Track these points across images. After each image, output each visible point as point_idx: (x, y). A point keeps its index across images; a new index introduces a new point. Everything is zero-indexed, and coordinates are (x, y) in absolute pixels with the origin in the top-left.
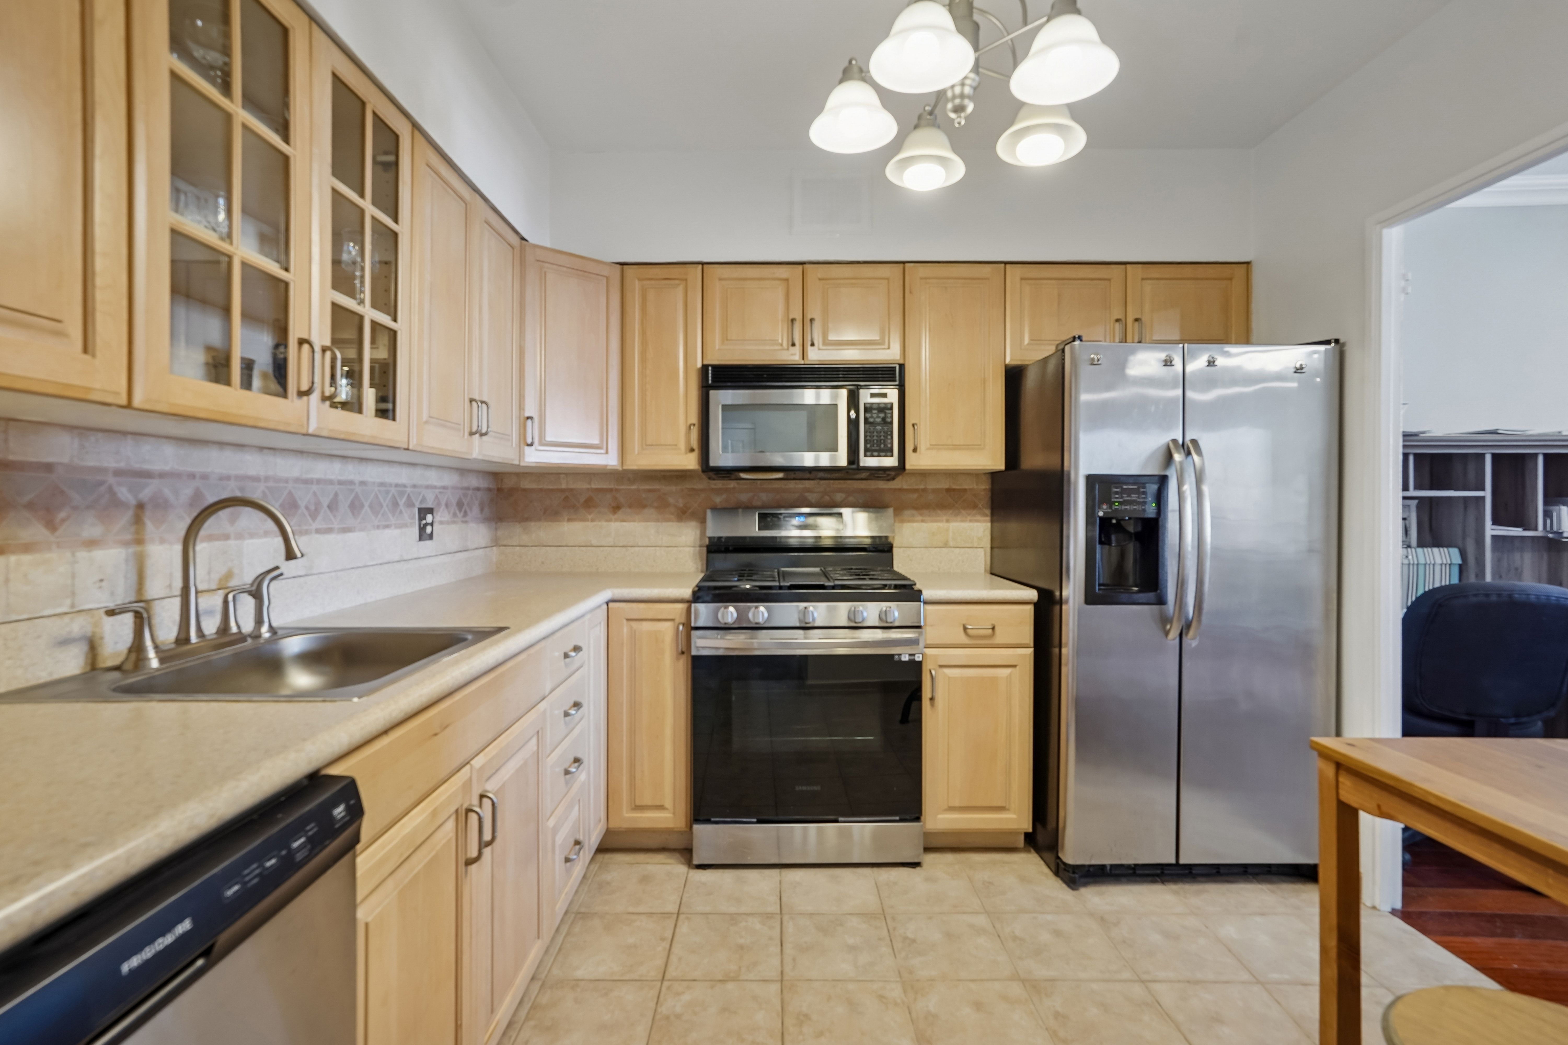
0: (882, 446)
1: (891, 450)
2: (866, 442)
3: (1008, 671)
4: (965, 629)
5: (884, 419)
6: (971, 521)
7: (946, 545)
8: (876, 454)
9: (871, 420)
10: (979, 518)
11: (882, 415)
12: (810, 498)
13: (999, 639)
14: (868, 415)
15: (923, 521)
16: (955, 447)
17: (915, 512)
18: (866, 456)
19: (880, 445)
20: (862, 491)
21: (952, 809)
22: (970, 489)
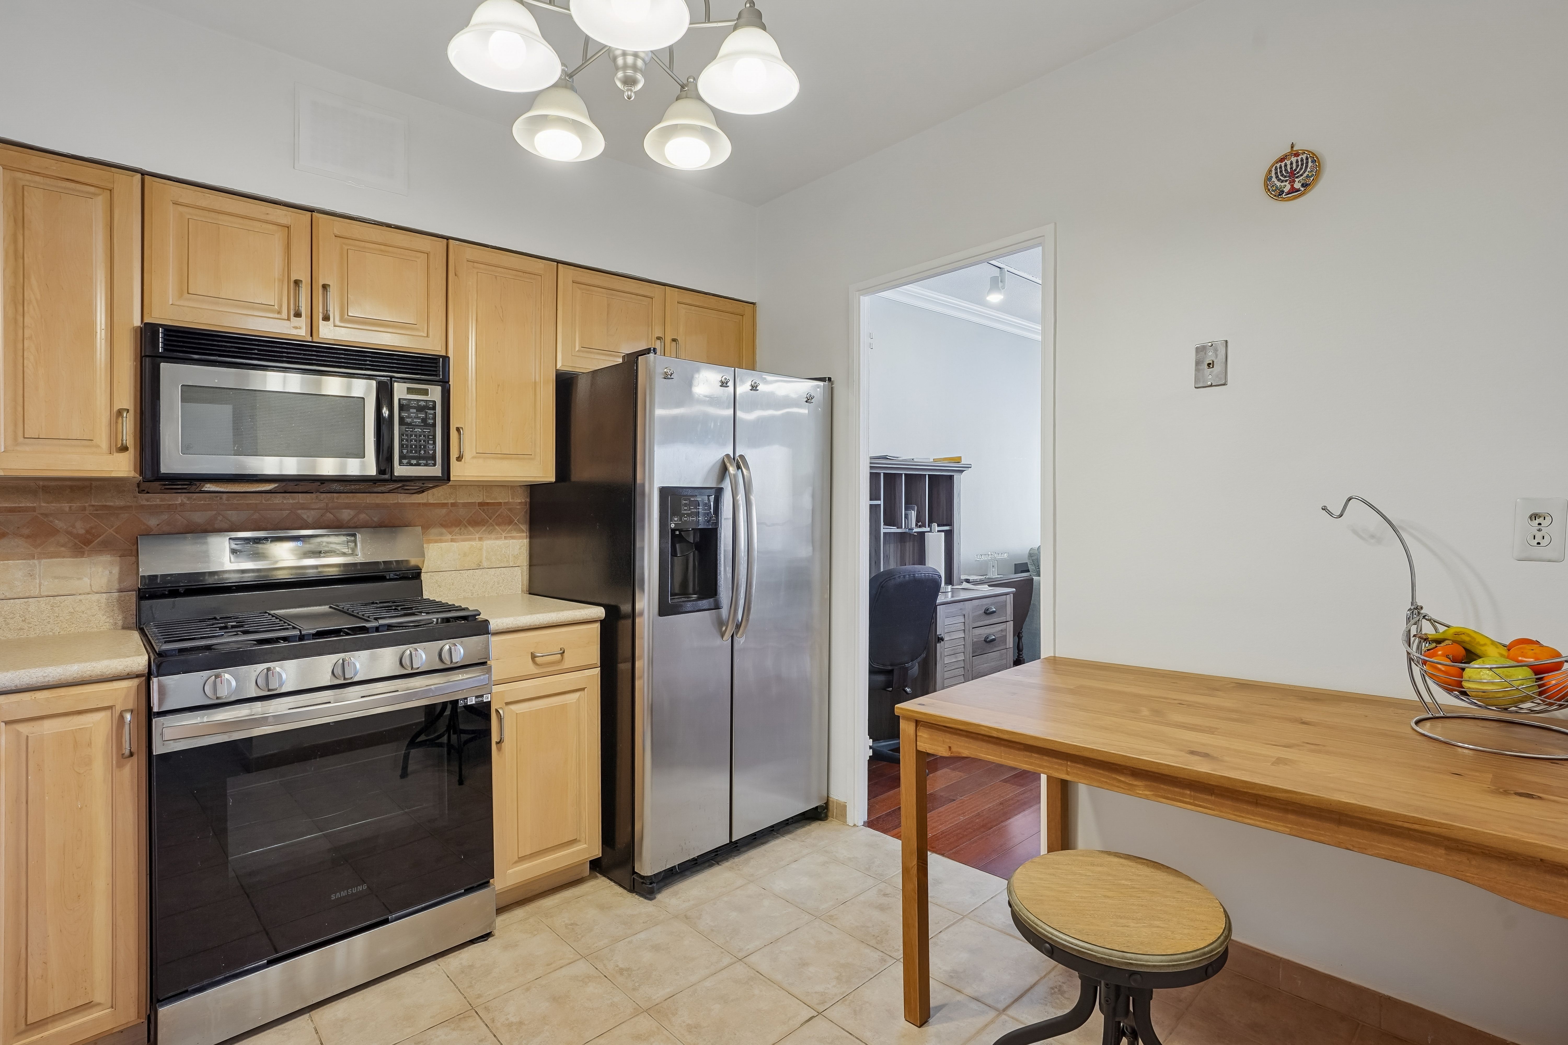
0: (422, 452)
1: (434, 458)
2: (401, 446)
3: (576, 695)
4: (533, 657)
5: (424, 420)
6: (506, 538)
7: (479, 567)
8: (414, 462)
9: (409, 420)
10: (515, 534)
11: (422, 415)
12: (305, 517)
13: (568, 663)
14: (404, 414)
15: (452, 540)
16: (505, 456)
17: (444, 530)
18: (401, 464)
19: (420, 451)
20: (377, 506)
21: (522, 858)
22: (504, 503)
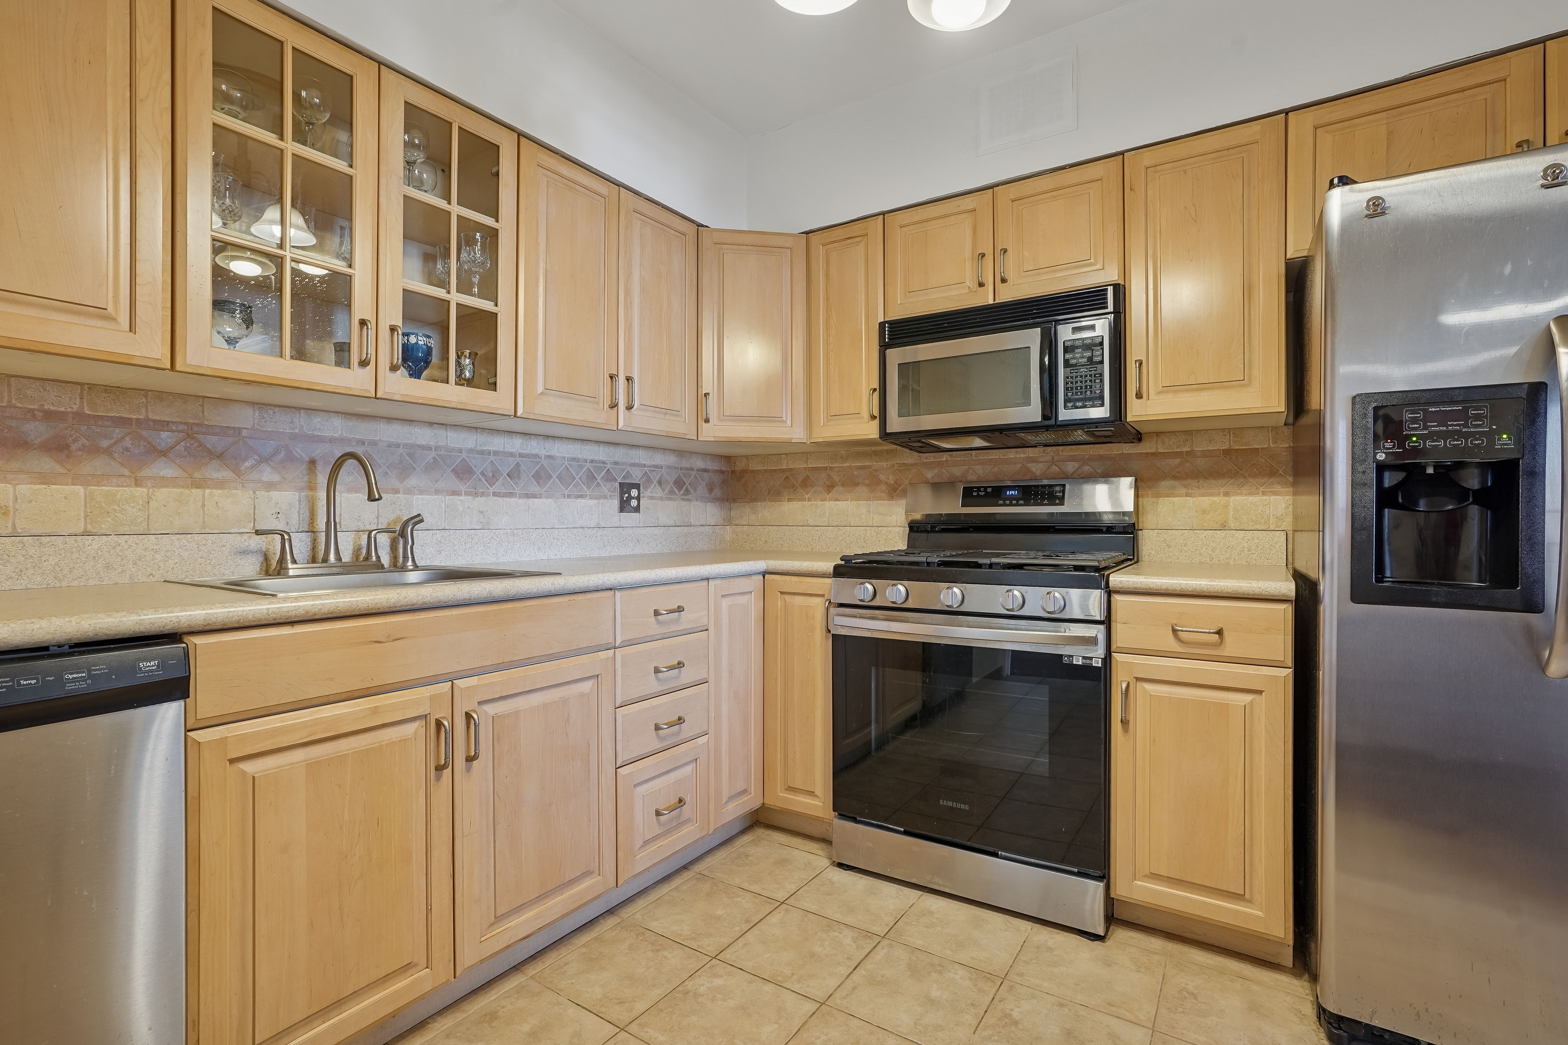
0: (1088, 393)
1: (1102, 398)
2: (1067, 389)
3: (1249, 698)
4: (1174, 631)
5: (1090, 359)
6: (1264, 493)
7: (1223, 527)
8: (1079, 404)
9: (1073, 362)
10: (1278, 488)
11: (1088, 354)
13: (1230, 649)
14: (1068, 356)
15: (1187, 495)
16: (1202, 387)
17: (1176, 483)
18: (1065, 407)
19: (1086, 392)
20: (1101, 458)
21: (1155, 877)
22: (1262, 449)
